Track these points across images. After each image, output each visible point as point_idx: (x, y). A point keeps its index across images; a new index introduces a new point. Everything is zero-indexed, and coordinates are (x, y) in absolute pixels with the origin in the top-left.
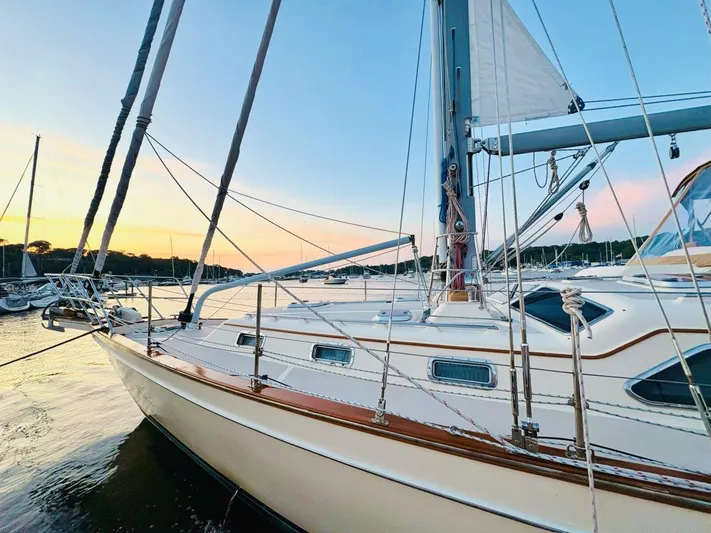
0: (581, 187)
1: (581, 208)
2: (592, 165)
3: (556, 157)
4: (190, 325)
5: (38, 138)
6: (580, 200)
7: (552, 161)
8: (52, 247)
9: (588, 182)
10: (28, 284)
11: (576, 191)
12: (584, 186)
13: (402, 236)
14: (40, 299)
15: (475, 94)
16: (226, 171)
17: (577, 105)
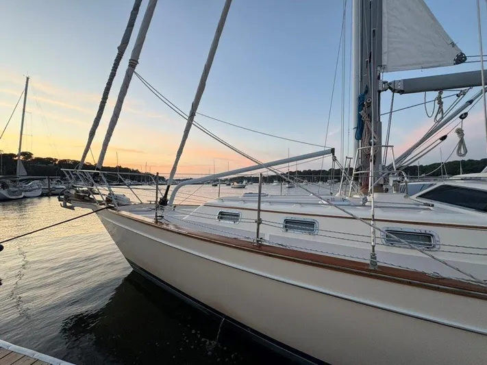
0: (461, 117)
1: (460, 132)
2: (471, 102)
3: (442, 96)
4: (167, 207)
5: (28, 79)
6: (459, 127)
7: (439, 99)
8: (34, 156)
9: (466, 114)
10: (21, 181)
11: (457, 120)
12: (463, 117)
13: (326, 149)
14: (30, 191)
15: (385, 49)
16: (195, 99)
17: (461, 59)
